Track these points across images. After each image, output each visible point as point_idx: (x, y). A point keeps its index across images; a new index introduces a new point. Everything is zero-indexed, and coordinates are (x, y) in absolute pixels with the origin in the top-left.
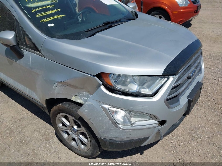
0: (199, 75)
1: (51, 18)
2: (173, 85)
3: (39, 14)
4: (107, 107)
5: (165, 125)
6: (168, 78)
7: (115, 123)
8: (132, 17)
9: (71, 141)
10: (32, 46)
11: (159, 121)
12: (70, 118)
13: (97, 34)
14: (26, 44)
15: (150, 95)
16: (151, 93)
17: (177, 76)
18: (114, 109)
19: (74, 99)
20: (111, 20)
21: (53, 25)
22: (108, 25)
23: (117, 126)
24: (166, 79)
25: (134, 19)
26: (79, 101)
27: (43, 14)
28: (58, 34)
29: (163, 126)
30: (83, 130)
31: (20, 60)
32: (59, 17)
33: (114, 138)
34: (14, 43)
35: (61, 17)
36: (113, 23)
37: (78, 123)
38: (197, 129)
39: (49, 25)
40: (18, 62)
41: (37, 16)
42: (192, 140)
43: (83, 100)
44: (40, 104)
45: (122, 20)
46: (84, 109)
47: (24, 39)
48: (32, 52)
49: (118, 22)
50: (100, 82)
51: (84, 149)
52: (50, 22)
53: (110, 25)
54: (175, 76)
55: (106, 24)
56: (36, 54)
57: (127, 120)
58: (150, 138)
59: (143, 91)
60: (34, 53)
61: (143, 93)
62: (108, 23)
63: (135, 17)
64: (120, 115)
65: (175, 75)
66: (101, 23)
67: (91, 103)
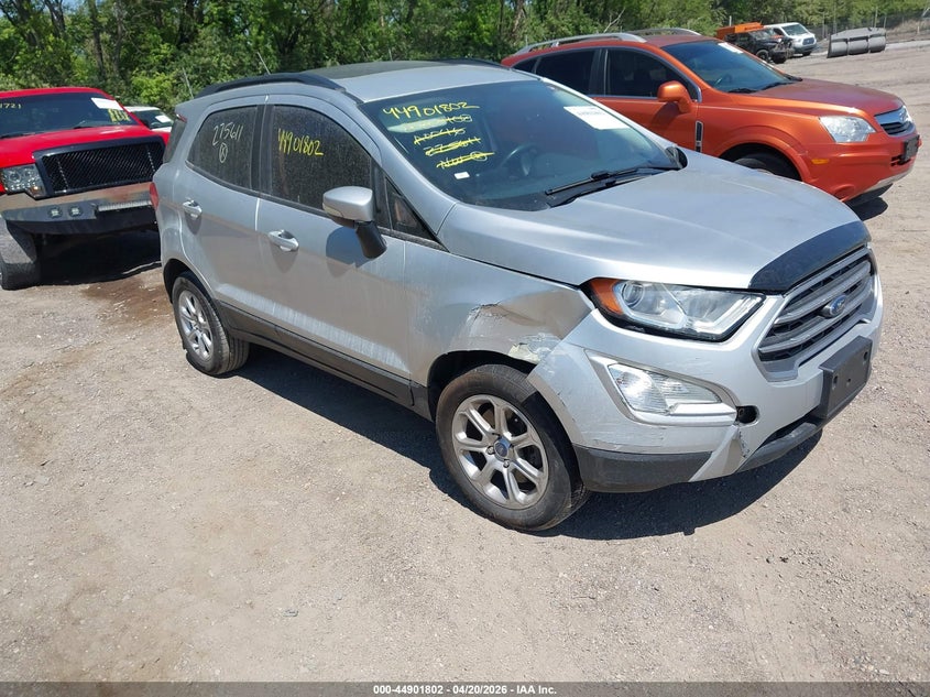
0: (861, 322)
1: (461, 160)
2: (775, 320)
3: (432, 150)
4: (605, 362)
5: (756, 423)
6: (764, 299)
7: (623, 404)
8: (667, 163)
9: (485, 485)
10: (414, 223)
11: (738, 408)
12: (500, 406)
13: (577, 199)
14: (395, 220)
15: (717, 336)
16: (719, 331)
17: (787, 299)
18: (624, 369)
19: (514, 353)
20: (611, 169)
21: (465, 175)
22: (604, 181)
23: (628, 414)
24: (759, 299)
25: (677, 169)
26: (528, 357)
27: (441, 149)
28: (481, 197)
29: (748, 426)
30: (532, 437)
31: (371, 262)
32: (478, 156)
33: (617, 448)
34: (368, 217)
35: (484, 158)
36: (617, 175)
37: (519, 419)
38: (861, 488)
39: (459, 176)
40: (363, 267)
41: (428, 153)
42: (844, 510)
43: (539, 355)
44: (407, 383)
45: (640, 171)
46: (546, 368)
47: (392, 208)
48: (412, 240)
49: (631, 174)
50: (590, 304)
51: (525, 501)
52: (459, 168)
53: (607, 180)
54: (780, 296)
55: (598, 178)
56: (423, 243)
57: (655, 400)
58: (714, 456)
59: (700, 326)
60: (416, 241)
61: (699, 330)
62: (605, 176)
63: (679, 165)
64: (639, 386)
65: (782, 292)
66: (586, 176)
67: (563, 353)
